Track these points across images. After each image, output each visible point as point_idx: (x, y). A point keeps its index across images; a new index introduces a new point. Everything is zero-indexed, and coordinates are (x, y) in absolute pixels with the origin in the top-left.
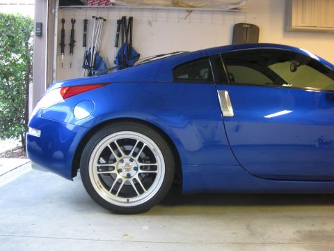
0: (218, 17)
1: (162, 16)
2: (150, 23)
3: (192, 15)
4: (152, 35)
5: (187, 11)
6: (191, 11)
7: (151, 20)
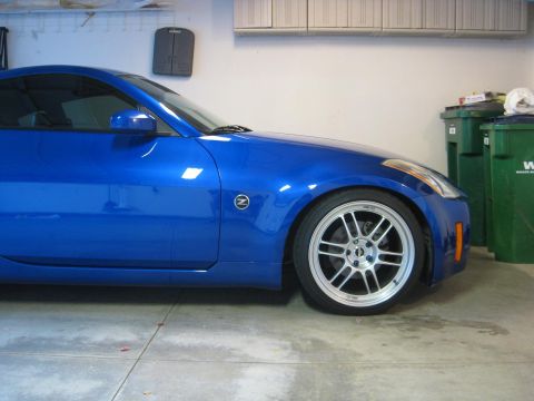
0: (134, 20)
1: (51, 23)
2: (35, 35)
3: (95, 19)
4: (39, 52)
5: (87, 13)
6: (93, 14)
7: (36, 29)
